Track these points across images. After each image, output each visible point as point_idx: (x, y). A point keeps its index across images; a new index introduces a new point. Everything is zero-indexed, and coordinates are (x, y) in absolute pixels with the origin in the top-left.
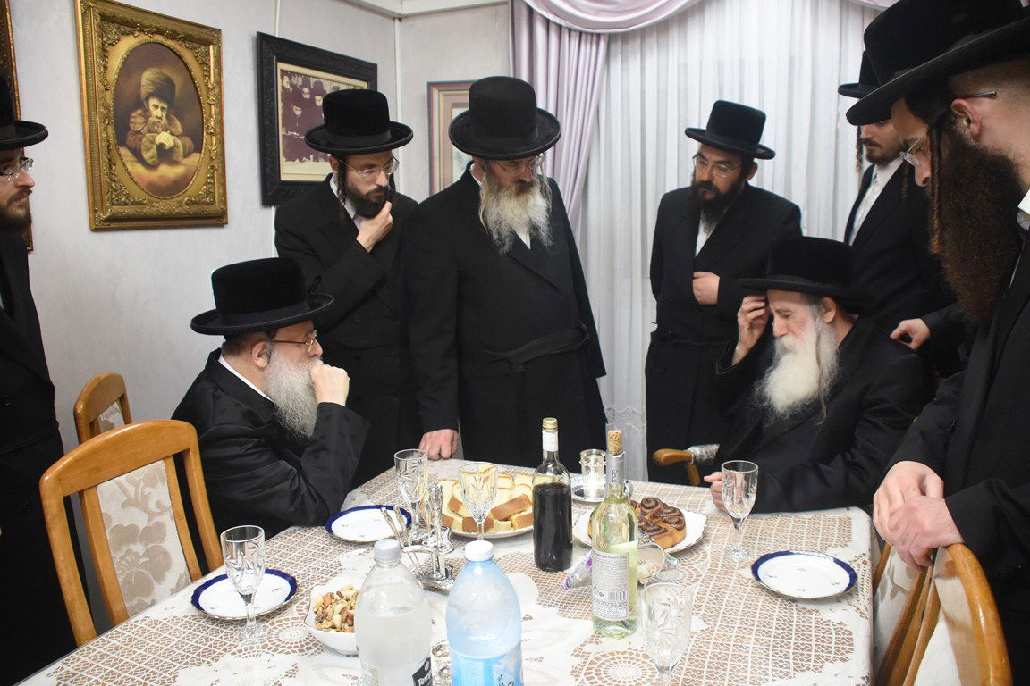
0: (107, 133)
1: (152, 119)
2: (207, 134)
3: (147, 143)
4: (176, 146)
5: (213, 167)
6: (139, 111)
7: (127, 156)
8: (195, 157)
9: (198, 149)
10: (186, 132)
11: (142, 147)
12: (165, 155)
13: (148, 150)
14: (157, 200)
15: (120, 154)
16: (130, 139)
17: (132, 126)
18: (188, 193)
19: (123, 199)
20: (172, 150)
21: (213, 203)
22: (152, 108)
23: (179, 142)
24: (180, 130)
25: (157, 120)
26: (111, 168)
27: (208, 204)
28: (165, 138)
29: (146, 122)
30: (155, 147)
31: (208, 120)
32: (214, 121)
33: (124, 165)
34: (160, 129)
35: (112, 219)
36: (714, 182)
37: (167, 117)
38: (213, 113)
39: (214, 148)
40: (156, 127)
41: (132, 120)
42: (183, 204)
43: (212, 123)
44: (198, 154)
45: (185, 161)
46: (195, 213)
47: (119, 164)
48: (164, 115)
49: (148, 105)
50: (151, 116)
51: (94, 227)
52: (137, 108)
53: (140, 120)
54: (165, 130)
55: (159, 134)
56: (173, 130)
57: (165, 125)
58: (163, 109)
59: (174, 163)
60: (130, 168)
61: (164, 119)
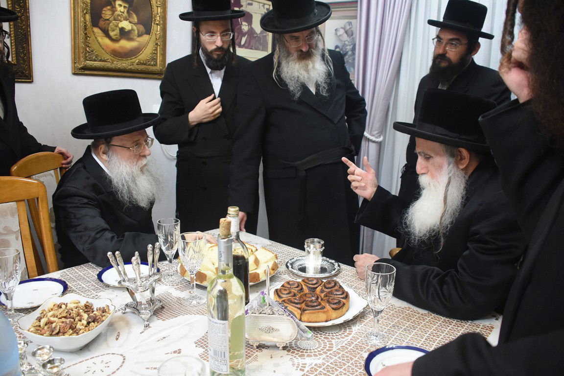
0: (85, 19)
1: (116, 13)
2: (154, 24)
3: (113, 27)
4: (132, 30)
5: (157, 44)
6: (109, 7)
7: (99, 33)
8: (146, 38)
9: (148, 32)
10: (140, 22)
11: (110, 28)
12: (124, 34)
13: (113, 31)
14: (116, 60)
15: (93, 31)
16: (101, 23)
17: (103, 15)
18: (138, 58)
19: (94, 58)
20: (130, 32)
21: (155, 65)
22: (117, 6)
23: (135, 27)
24: (136, 20)
25: (121, 13)
26: (87, 39)
27: (152, 65)
28: (126, 25)
29: (113, 14)
30: (118, 29)
31: (155, 16)
32: (159, 16)
33: (96, 38)
34: (122, 19)
35: (85, 68)
36: (447, 55)
37: (128, 12)
38: (159, 12)
39: (158, 33)
40: (119, 18)
41: (103, 12)
42: (135, 64)
43: (158, 18)
44: (148, 36)
45: (138, 39)
46: (141, 70)
47: (93, 37)
48: (126, 11)
49: (115, 4)
50: (116, 11)
51: (73, 72)
52: (107, 6)
53: (109, 13)
54: (126, 19)
55: (121, 21)
56: (131, 20)
57: (126, 17)
58: (125, 7)
59: (130, 39)
60: (100, 39)
61: (125, 13)
